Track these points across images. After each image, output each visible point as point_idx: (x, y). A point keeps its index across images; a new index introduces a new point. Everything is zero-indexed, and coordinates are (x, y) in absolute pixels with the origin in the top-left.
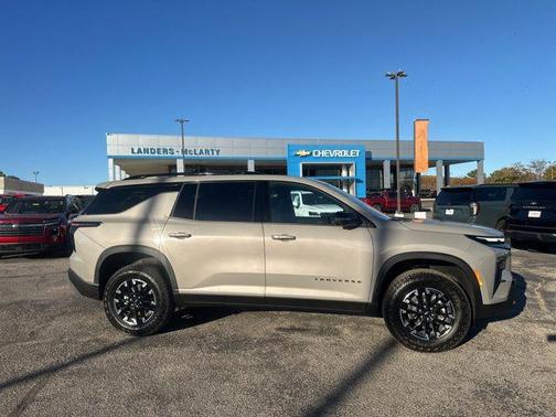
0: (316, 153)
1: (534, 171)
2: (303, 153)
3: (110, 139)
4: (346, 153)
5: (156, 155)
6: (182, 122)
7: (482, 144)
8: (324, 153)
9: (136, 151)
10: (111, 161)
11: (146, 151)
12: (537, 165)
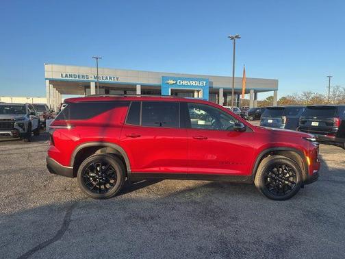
0: (180, 82)
1: (304, 98)
2: (172, 82)
3: (47, 67)
4: (197, 83)
5: (77, 78)
6: (97, 58)
7: (277, 81)
8: (184, 83)
9: (64, 76)
10: (48, 82)
11: (71, 76)
12: (307, 95)
